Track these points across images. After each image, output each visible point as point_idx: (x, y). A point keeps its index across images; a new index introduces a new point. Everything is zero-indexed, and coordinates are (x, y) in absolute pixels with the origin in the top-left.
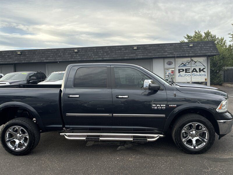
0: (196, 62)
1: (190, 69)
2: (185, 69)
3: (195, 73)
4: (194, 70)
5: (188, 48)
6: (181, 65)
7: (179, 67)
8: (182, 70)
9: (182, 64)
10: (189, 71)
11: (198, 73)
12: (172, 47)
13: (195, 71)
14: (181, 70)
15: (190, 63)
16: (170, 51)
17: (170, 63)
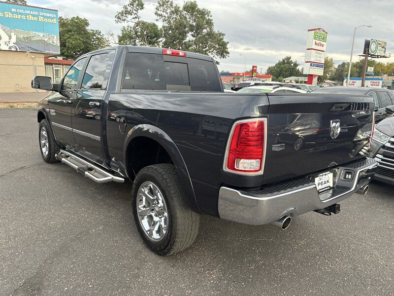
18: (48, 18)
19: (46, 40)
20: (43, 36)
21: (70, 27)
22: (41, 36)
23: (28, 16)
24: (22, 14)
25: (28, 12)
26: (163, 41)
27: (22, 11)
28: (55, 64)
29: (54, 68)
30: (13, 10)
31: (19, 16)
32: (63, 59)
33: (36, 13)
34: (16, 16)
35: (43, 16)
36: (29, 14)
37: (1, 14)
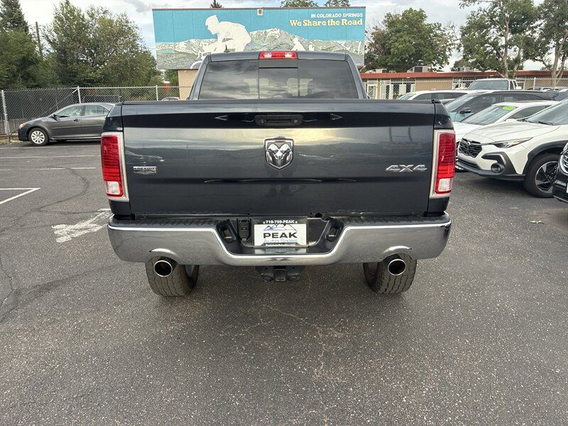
18: (352, 19)
19: (348, 49)
20: (345, 45)
21: (399, 26)
22: (343, 45)
23: (329, 21)
24: (321, 19)
25: (330, 15)
26: (542, 26)
27: (323, 16)
28: (369, 79)
29: (368, 85)
30: (313, 16)
31: (319, 22)
32: (383, 71)
33: (338, 15)
34: (315, 24)
35: (348, 18)
36: (330, 18)
37: (299, 24)
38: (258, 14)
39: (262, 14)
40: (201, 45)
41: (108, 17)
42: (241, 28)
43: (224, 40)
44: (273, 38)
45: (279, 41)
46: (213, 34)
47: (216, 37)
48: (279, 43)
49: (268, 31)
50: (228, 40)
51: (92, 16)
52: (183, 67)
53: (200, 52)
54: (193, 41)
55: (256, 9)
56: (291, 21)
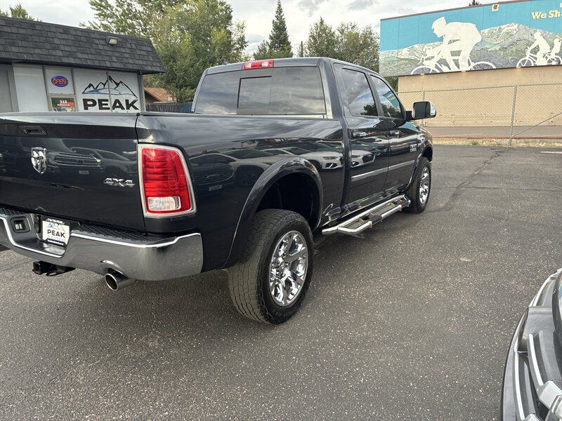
0: (118, 85)
1: (107, 100)
2: (99, 100)
3: (119, 110)
4: (118, 105)
5: (107, 48)
6: (88, 90)
7: (83, 93)
8: (91, 103)
9: (89, 86)
10: (107, 105)
11: (125, 111)
12: (70, 37)
13: (118, 107)
14: (89, 103)
15: (106, 86)
16: (67, 48)
17: (60, 82)
37: (544, 16)
38: (493, 10)
39: (497, 10)
40: (424, 50)
41: (355, 31)
42: (472, 26)
43: (450, 42)
44: (509, 34)
45: (516, 37)
46: (438, 37)
47: (441, 39)
48: (516, 39)
49: (502, 27)
50: (454, 41)
51: (342, 32)
52: (403, 73)
53: (423, 57)
54: (416, 46)
55: (491, 4)
56: (533, 14)
